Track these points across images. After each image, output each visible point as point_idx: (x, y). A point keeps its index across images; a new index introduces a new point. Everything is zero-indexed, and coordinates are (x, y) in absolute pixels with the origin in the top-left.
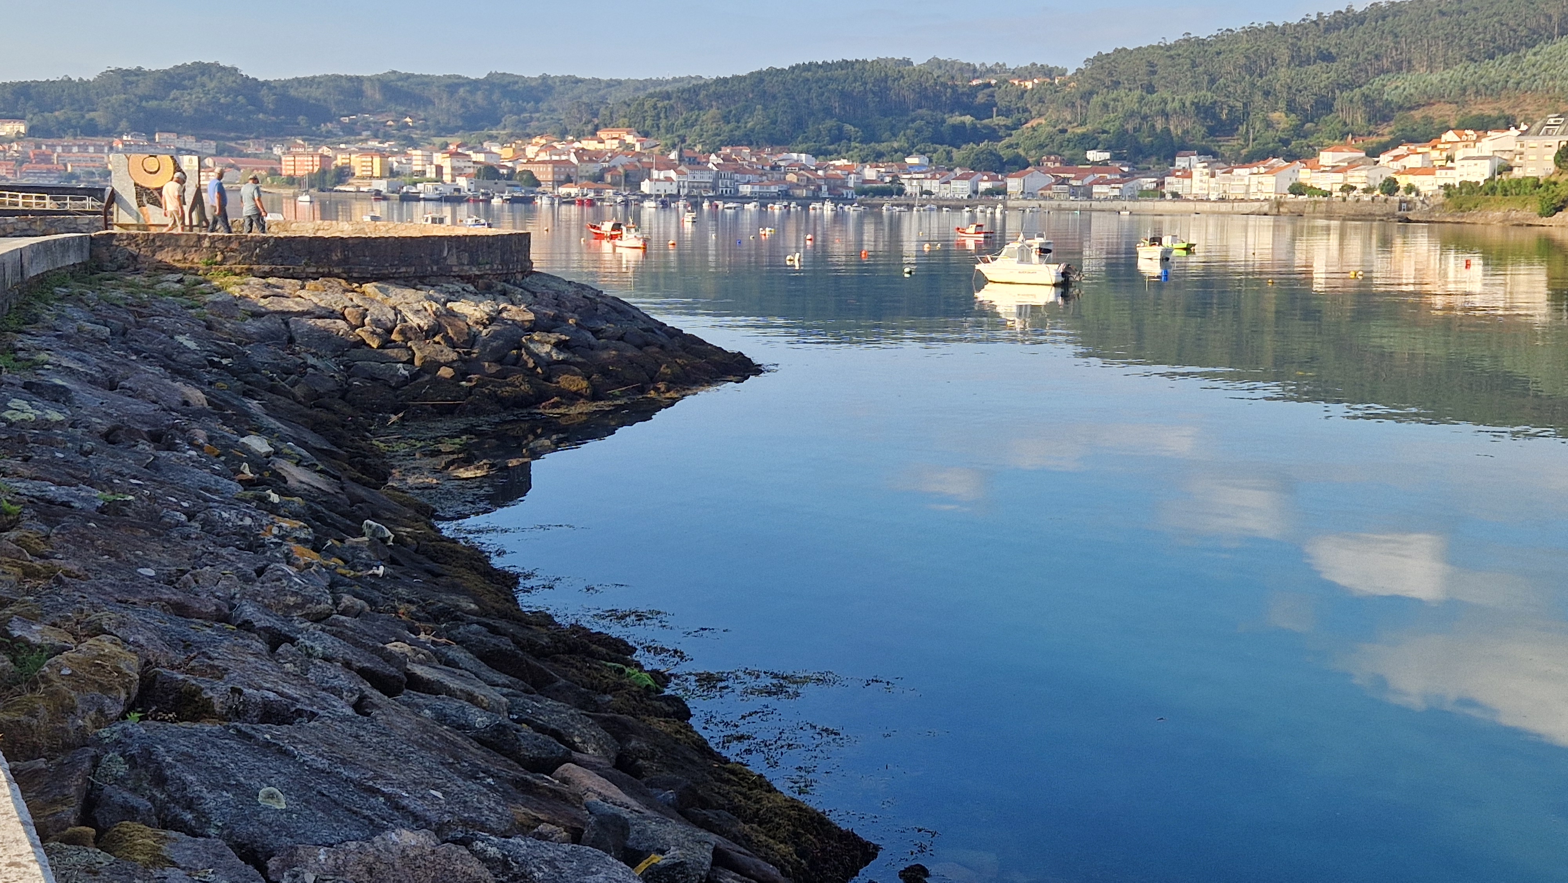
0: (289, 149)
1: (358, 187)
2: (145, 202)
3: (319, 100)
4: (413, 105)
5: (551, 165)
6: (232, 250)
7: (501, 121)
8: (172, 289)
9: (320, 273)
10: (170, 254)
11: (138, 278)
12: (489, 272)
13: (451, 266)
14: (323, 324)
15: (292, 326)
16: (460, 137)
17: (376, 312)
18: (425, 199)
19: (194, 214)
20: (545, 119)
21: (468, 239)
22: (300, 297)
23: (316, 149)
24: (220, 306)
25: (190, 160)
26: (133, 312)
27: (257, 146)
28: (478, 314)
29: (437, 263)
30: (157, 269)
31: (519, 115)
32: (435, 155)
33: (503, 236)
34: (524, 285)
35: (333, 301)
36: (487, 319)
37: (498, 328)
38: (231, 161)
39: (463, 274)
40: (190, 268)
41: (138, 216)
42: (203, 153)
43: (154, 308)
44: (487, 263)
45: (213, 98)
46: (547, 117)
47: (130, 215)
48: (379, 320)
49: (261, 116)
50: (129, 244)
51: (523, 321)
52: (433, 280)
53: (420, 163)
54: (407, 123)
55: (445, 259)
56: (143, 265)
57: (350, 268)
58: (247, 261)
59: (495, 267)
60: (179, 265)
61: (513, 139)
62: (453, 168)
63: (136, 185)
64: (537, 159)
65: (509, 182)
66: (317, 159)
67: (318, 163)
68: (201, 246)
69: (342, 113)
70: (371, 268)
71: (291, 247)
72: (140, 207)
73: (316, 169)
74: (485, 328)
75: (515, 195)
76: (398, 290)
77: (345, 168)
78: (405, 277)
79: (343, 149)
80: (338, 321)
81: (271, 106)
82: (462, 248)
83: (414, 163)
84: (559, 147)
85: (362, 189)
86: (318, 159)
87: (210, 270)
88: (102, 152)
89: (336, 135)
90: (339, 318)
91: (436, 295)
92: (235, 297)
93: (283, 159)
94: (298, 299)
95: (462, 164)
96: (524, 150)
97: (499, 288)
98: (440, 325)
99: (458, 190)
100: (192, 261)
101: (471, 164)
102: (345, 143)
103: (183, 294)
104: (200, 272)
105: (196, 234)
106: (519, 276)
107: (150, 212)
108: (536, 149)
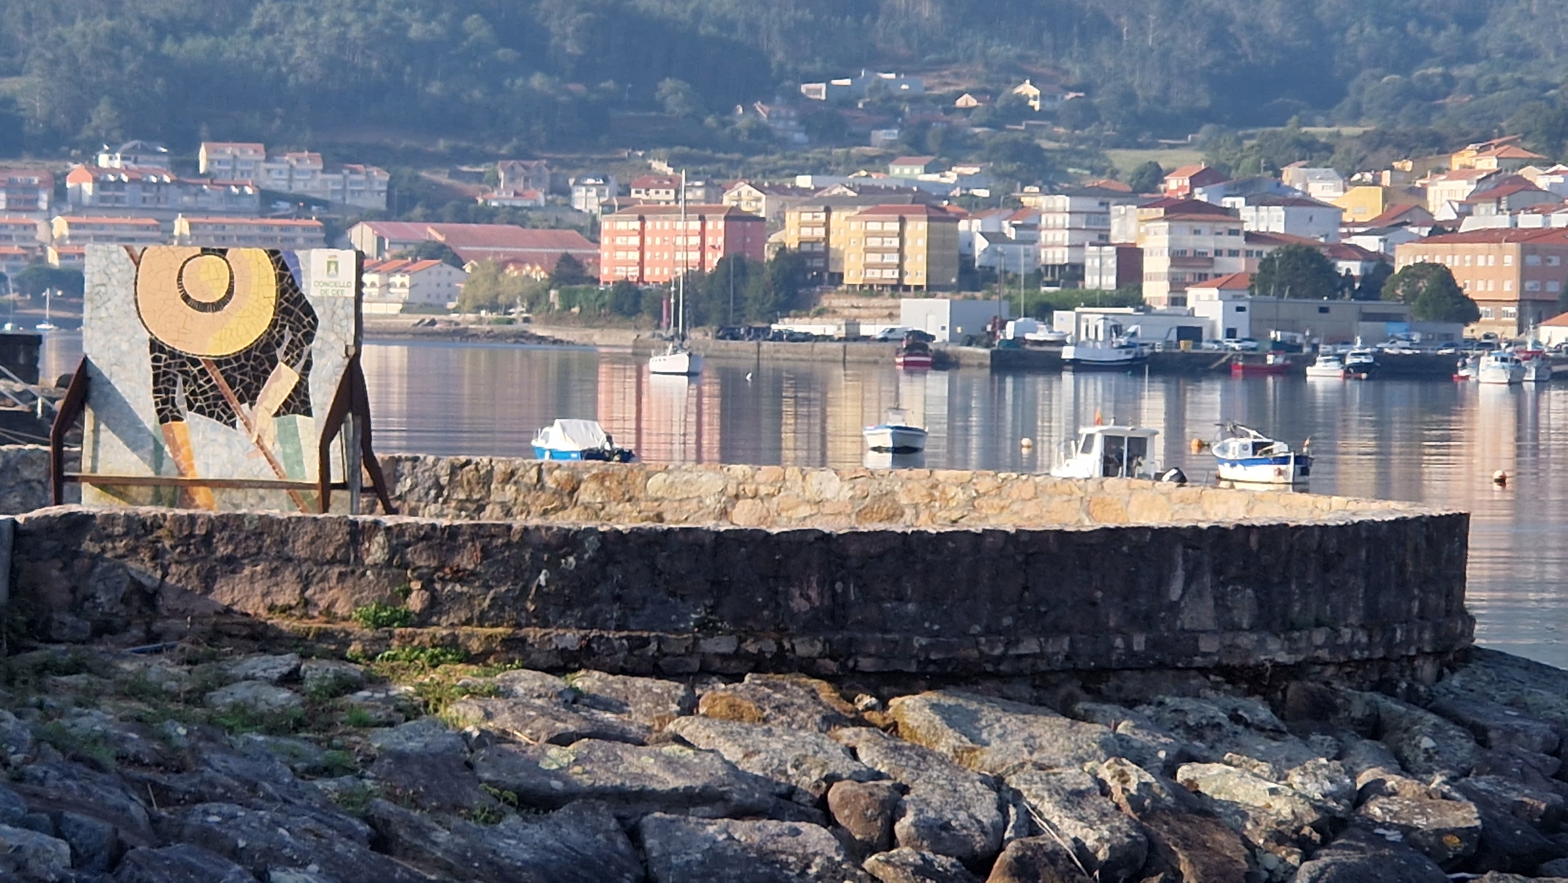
0: (625, 191)
1: (852, 324)
2: (182, 406)
3: (731, 26)
4: (1047, 38)
5: (1514, 246)
6: (460, 576)
7: (1342, 94)
8: (262, 707)
9: (748, 656)
10: (259, 588)
11: (155, 669)
12: (1324, 654)
13: (1194, 635)
14: (756, 838)
15: (650, 842)
16: (1202, 147)
17: (936, 799)
18: (1079, 366)
19: (336, 447)
20: (1495, 85)
21: (1254, 540)
22: (678, 739)
23: (715, 190)
24: (416, 768)
25: (332, 264)
26: (141, 785)
27: (520, 186)
28: (1283, 808)
29: (1146, 621)
30: (216, 635)
31: (1406, 71)
32: (1117, 210)
33: (1372, 526)
34: (1444, 701)
35: (790, 757)
36: (1315, 826)
37: (1354, 858)
38: (434, 233)
39: (1235, 661)
40: (323, 635)
41: (158, 450)
42: (343, 208)
43: (209, 772)
44: (1319, 624)
45: (387, 23)
46: (1505, 77)
47: (134, 445)
48: (946, 826)
49: (537, 81)
50: (133, 551)
51: (1439, 833)
52: (1132, 683)
53: (1064, 237)
54: (1023, 100)
55: (1174, 608)
56: (175, 624)
57: (850, 641)
58: (509, 613)
59: (1346, 634)
60: (285, 624)
61: (1384, 153)
62: (1178, 257)
63: (155, 346)
64: (1467, 225)
65: (1371, 306)
66: (716, 226)
67: (721, 240)
68: (359, 560)
69: (805, 67)
70: (919, 641)
71: (653, 567)
72: (163, 420)
73: (713, 259)
74: (1307, 856)
75: (1390, 350)
76: (1011, 721)
77: (813, 255)
78: (1034, 674)
79: (804, 191)
80: (804, 826)
81: (572, 47)
82: (1233, 571)
83: (1046, 236)
84: (1542, 180)
85: (865, 330)
86: (721, 225)
87: (384, 642)
88: (31, 206)
89: (783, 143)
90: (809, 819)
91: (1142, 737)
92: (466, 736)
93: (605, 226)
94: (673, 749)
95: (1207, 243)
96: (1422, 192)
97: (1358, 711)
98: (1152, 844)
99: (1192, 333)
100: (328, 612)
101: (1238, 243)
102: (814, 172)
103: (299, 725)
104: (355, 648)
105: (339, 521)
106: (1427, 669)
107: (195, 439)
108: (1463, 189)
